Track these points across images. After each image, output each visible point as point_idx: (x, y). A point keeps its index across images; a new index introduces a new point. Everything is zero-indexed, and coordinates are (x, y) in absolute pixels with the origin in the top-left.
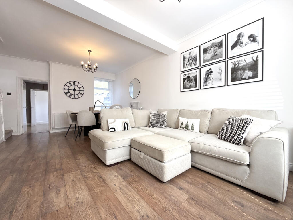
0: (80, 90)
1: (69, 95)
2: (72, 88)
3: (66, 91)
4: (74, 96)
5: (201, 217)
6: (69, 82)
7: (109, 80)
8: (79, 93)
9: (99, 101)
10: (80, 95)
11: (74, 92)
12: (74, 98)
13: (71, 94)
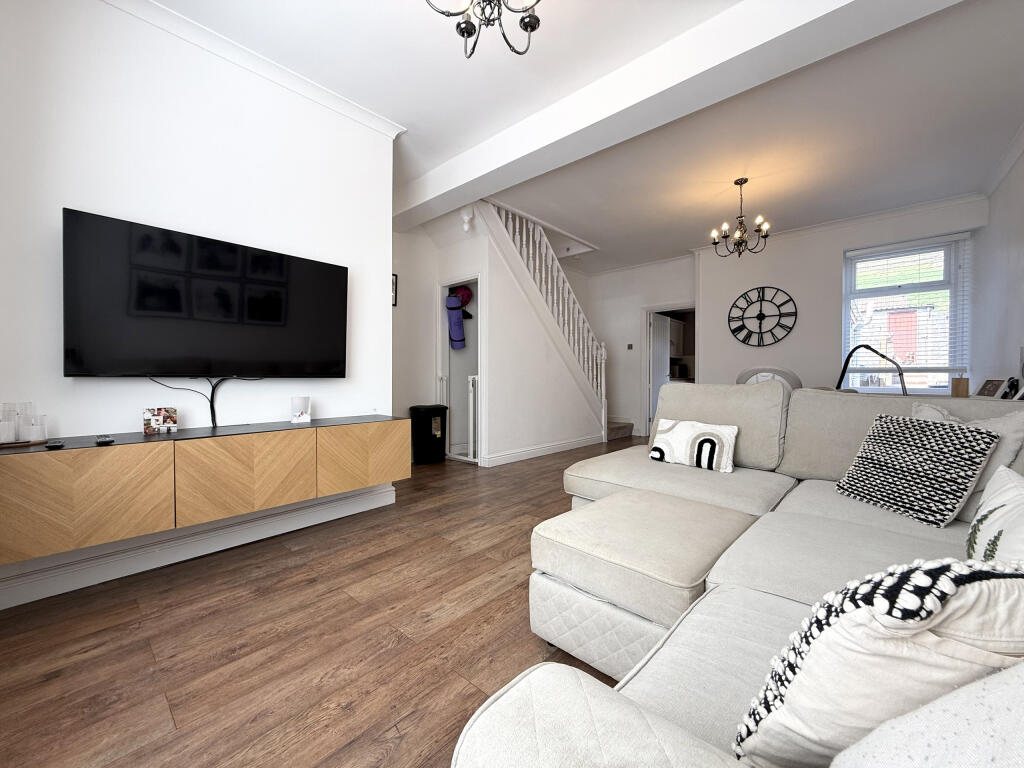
0: (781, 315)
1: (742, 335)
2: (754, 310)
3: (735, 325)
4: (761, 339)
5: (417, 714)
6: (745, 296)
7: (948, 238)
8: (778, 324)
9: (867, 347)
10: (780, 333)
11: (760, 324)
12: (760, 344)
13: (750, 334)
